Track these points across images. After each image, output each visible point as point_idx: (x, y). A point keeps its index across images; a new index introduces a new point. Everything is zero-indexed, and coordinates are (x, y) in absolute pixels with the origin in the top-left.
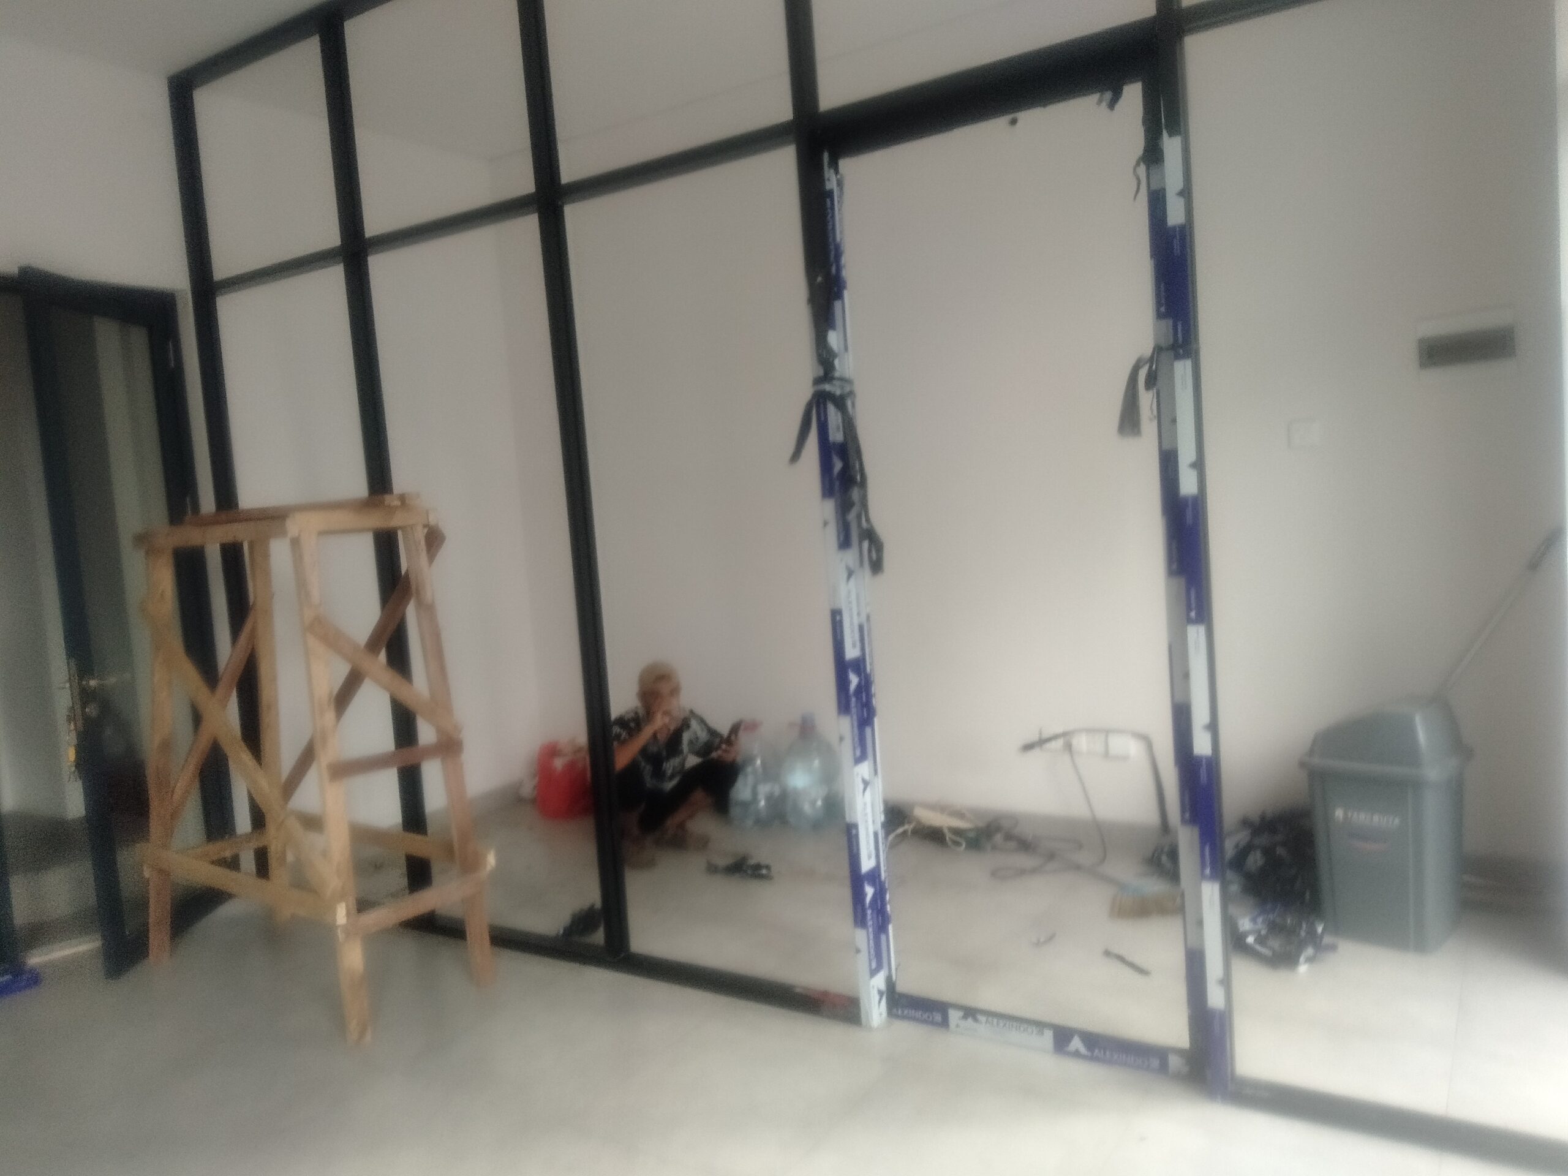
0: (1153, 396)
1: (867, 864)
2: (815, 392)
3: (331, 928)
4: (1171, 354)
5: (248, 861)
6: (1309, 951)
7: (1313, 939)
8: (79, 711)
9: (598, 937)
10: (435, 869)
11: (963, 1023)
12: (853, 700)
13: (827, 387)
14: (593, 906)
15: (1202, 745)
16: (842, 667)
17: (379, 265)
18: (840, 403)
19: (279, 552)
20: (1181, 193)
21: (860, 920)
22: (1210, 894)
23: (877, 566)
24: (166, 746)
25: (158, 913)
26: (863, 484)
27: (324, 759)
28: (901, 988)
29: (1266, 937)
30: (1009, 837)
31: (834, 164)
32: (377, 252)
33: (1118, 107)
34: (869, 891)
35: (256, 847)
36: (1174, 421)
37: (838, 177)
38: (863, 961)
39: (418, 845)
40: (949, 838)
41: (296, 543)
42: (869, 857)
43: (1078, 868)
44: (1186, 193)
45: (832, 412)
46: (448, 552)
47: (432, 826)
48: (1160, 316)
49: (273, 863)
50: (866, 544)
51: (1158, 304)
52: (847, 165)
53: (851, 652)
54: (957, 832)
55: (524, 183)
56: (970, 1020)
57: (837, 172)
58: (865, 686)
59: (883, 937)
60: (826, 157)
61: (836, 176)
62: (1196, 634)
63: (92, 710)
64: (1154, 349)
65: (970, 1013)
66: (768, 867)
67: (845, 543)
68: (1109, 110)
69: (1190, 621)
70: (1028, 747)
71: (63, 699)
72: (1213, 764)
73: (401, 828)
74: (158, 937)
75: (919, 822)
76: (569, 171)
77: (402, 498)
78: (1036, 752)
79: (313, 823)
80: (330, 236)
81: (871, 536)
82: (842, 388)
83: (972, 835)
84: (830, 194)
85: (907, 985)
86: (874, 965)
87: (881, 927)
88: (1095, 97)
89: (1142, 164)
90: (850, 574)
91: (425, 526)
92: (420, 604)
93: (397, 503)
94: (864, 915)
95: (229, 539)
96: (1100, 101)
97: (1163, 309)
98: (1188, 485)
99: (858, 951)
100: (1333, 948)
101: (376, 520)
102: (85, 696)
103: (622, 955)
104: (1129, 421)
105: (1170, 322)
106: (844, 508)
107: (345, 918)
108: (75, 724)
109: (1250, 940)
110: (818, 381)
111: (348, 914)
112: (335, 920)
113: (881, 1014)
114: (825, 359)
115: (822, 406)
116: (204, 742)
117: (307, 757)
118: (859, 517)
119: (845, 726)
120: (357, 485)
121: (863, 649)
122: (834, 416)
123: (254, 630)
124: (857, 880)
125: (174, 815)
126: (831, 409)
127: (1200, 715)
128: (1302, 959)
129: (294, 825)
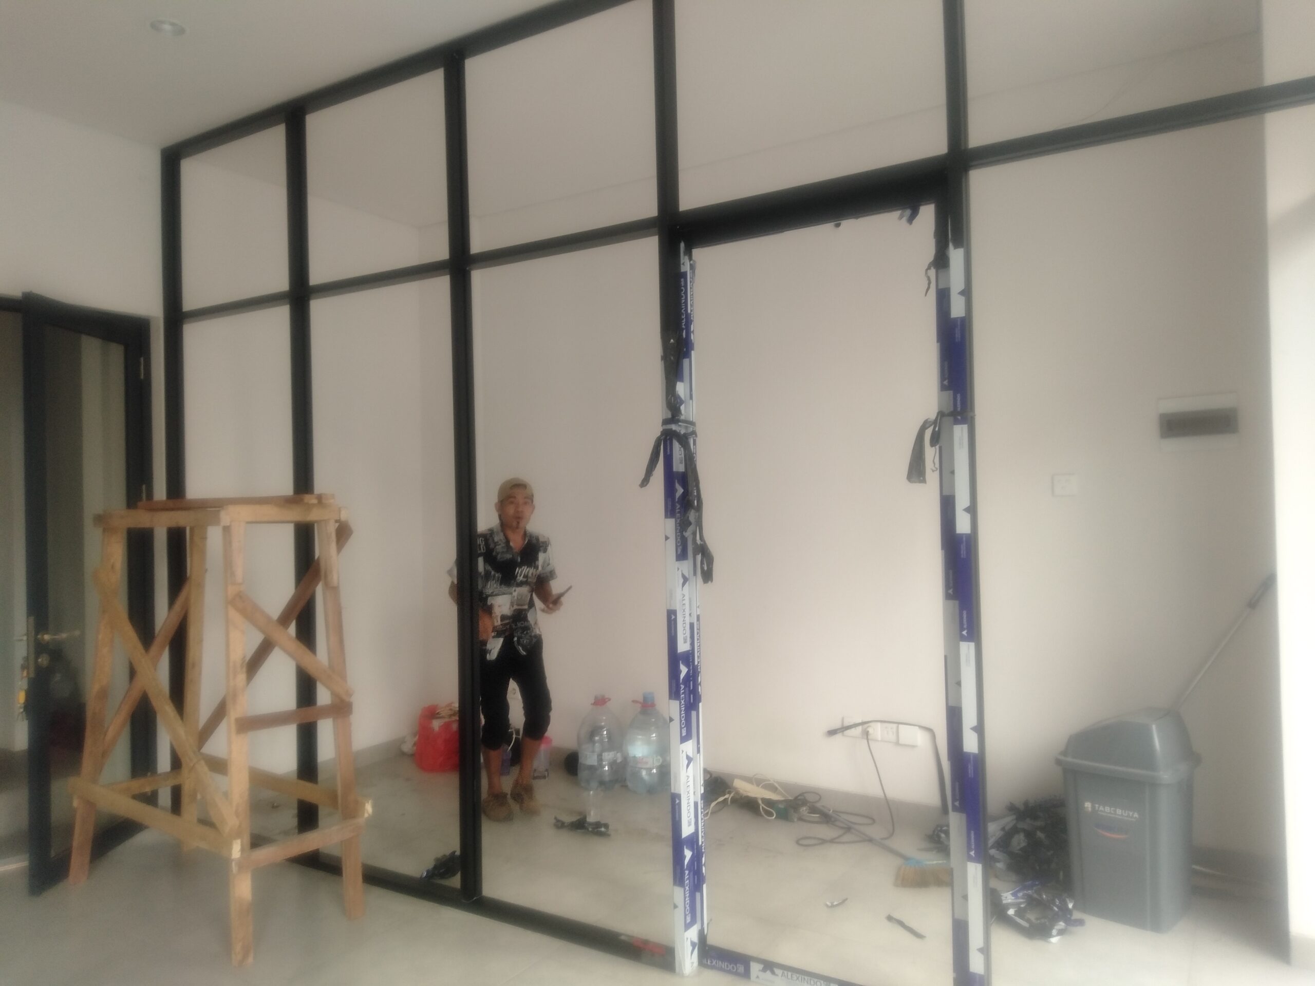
0: (936, 451)
1: (687, 830)
2: (664, 430)
3: (227, 861)
4: (951, 419)
5: (165, 798)
6: (1061, 925)
7: (1065, 914)
8: (32, 662)
9: (456, 881)
10: (322, 812)
11: (762, 975)
12: (682, 687)
13: (674, 427)
14: (454, 852)
15: (970, 744)
16: (675, 659)
17: (319, 309)
18: (684, 440)
19: (214, 535)
20: (962, 293)
21: (678, 879)
22: (974, 872)
23: (707, 576)
24: (104, 694)
25: (81, 838)
26: (699, 509)
27: (235, 713)
28: (712, 940)
29: (1024, 910)
30: (813, 810)
31: (689, 253)
32: (315, 298)
33: (915, 221)
34: (688, 854)
35: (172, 785)
36: (953, 472)
37: (691, 262)
38: (679, 916)
39: (309, 792)
40: (762, 807)
41: (227, 530)
42: (690, 825)
43: (870, 840)
44: (967, 292)
45: (677, 448)
46: (353, 544)
47: (322, 775)
48: (943, 388)
49: (185, 800)
50: (699, 557)
51: (943, 377)
52: (697, 253)
53: (683, 647)
54: (769, 803)
55: (441, 251)
56: (768, 972)
57: (690, 259)
58: (693, 676)
59: (698, 895)
60: (682, 245)
61: (690, 262)
62: (967, 649)
63: (44, 660)
64: (938, 413)
65: (769, 966)
66: (606, 826)
67: (682, 555)
68: (908, 224)
69: (963, 638)
70: (832, 733)
71: (21, 650)
72: (979, 760)
73: (295, 776)
74: (79, 860)
75: (737, 793)
76: (478, 244)
77: (320, 498)
78: (838, 737)
79: (219, 766)
80: (281, 282)
81: (703, 551)
82: (686, 428)
83: (781, 806)
84: (684, 275)
85: (716, 939)
86: (689, 919)
87: (697, 887)
88: (896, 214)
89: (932, 268)
90: (685, 580)
91: (336, 521)
92: (327, 585)
93: (315, 501)
94: (682, 874)
95: (173, 524)
96: (901, 217)
97: (946, 383)
98: (963, 525)
99: (675, 907)
100: (1081, 922)
101: (296, 514)
102: (40, 648)
103: (475, 898)
104: (916, 470)
105: (951, 392)
106: (683, 525)
107: (240, 853)
108: (28, 673)
109: (1011, 912)
110: (666, 422)
111: (242, 850)
112: (230, 854)
113: (693, 963)
114: (673, 405)
115: (668, 442)
116: (135, 694)
117: (220, 713)
118: (694, 534)
119: (674, 709)
120: (284, 483)
121: (692, 644)
122: (678, 451)
123: (187, 600)
124: (678, 843)
125: (105, 754)
126: (676, 446)
127: (969, 719)
128: (1054, 932)
129: (203, 768)
